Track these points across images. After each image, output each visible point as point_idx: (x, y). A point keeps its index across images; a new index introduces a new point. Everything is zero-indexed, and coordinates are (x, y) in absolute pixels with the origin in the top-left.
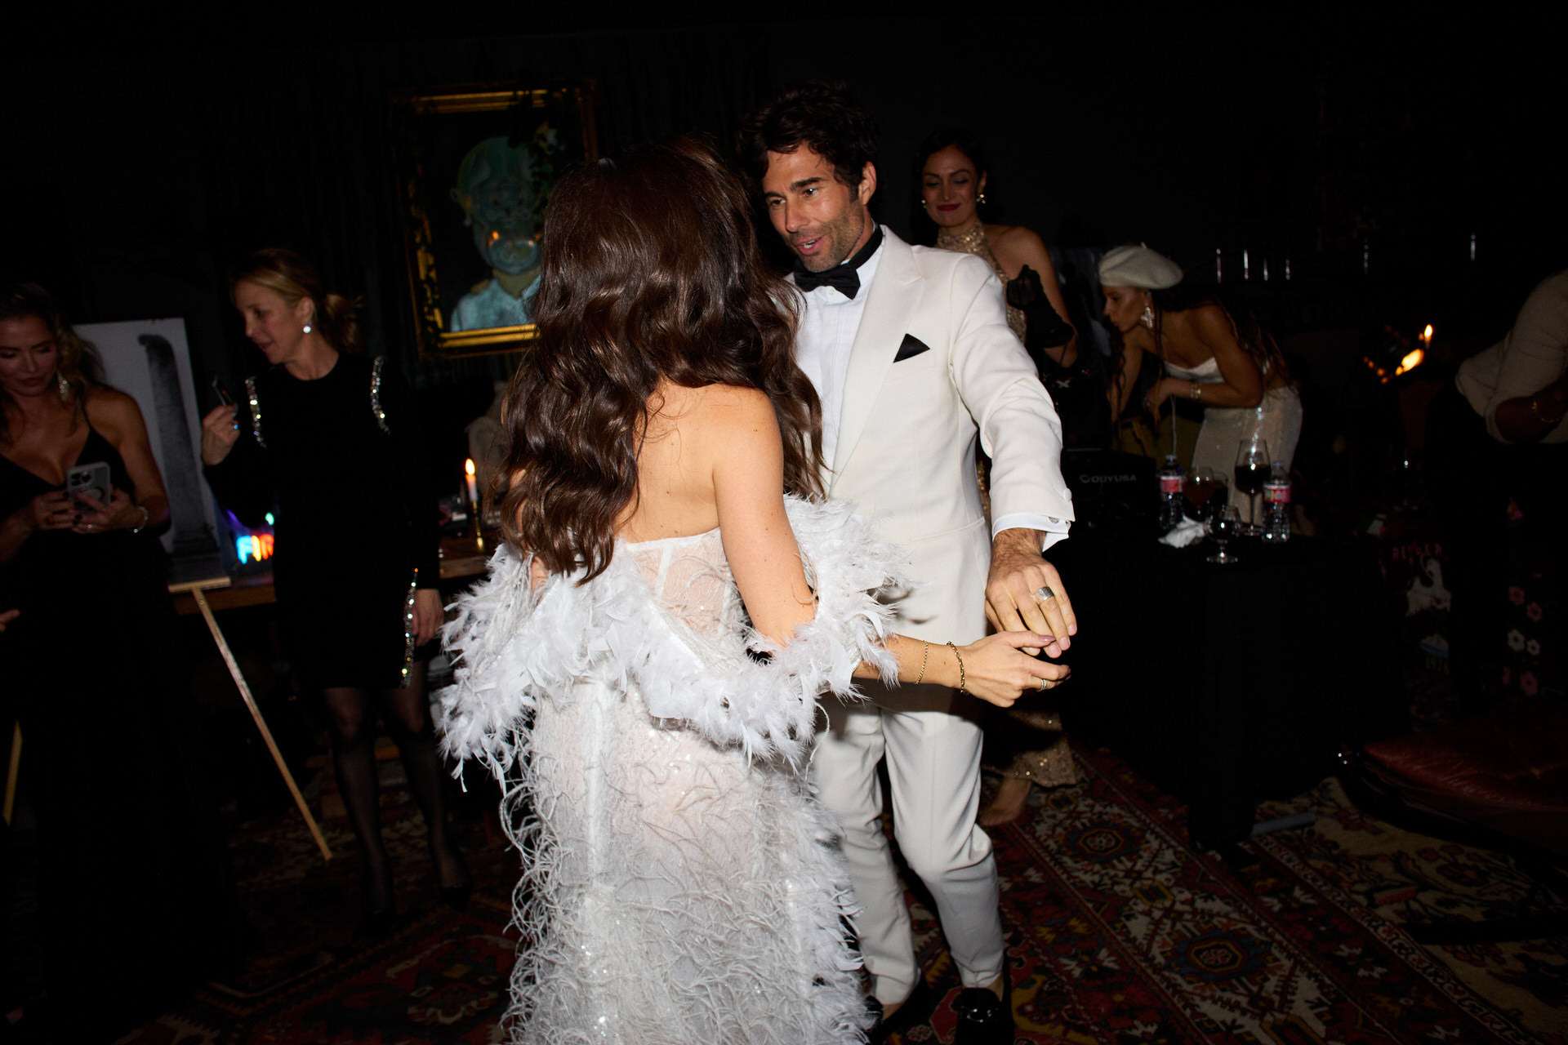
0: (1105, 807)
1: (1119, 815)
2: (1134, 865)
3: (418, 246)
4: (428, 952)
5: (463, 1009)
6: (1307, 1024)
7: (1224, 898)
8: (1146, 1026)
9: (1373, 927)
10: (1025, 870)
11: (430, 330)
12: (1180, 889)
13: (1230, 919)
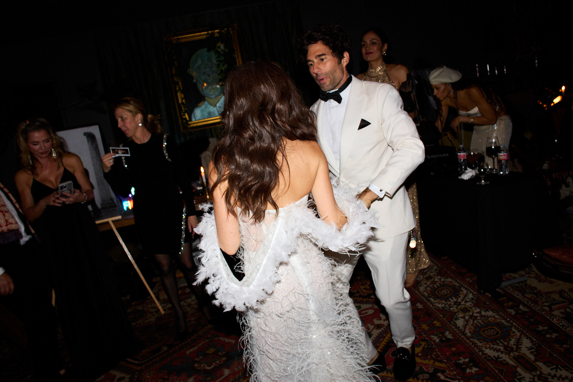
0: (445, 279)
1: (451, 282)
2: (457, 300)
3: (178, 91)
4: (200, 345)
5: (214, 364)
6: (527, 356)
7: (492, 310)
8: (465, 359)
9: (552, 319)
10: (416, 304)
11: (184, 121)
12: (475, 308)
13: (495, 318)
